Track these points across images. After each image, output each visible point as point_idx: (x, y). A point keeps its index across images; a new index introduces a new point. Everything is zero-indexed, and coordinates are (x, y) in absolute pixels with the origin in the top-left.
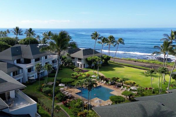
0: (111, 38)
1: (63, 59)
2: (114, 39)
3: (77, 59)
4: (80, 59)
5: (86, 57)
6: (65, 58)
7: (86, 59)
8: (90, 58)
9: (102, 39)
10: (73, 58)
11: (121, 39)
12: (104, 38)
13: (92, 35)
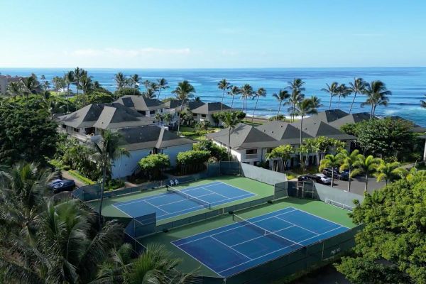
0: (248, 87)
1: (182, 116)
2: (251, 89)
3: (200, 116)
4: (204, 116)
5: (211, 112)
6: (185, 114)
7: (212, 116)
8: (216, 113)
9: (233, 88)
10: (195, 115)
11: (262, 89)
12: (236, 88)
13: (219, 84)
